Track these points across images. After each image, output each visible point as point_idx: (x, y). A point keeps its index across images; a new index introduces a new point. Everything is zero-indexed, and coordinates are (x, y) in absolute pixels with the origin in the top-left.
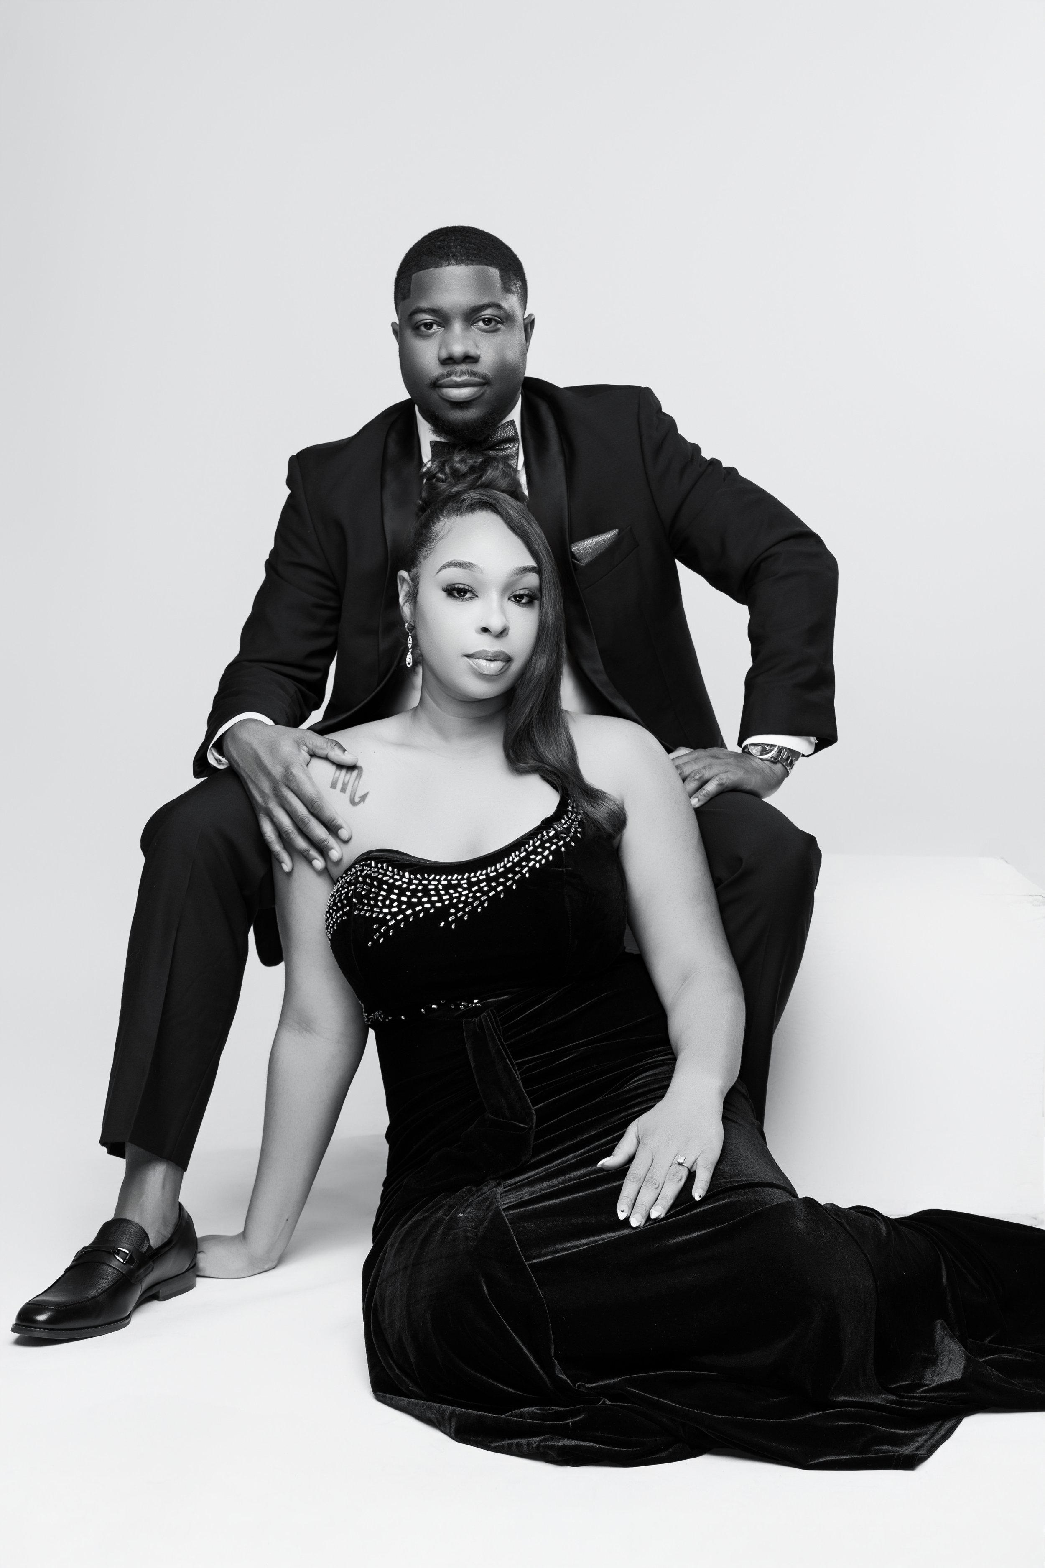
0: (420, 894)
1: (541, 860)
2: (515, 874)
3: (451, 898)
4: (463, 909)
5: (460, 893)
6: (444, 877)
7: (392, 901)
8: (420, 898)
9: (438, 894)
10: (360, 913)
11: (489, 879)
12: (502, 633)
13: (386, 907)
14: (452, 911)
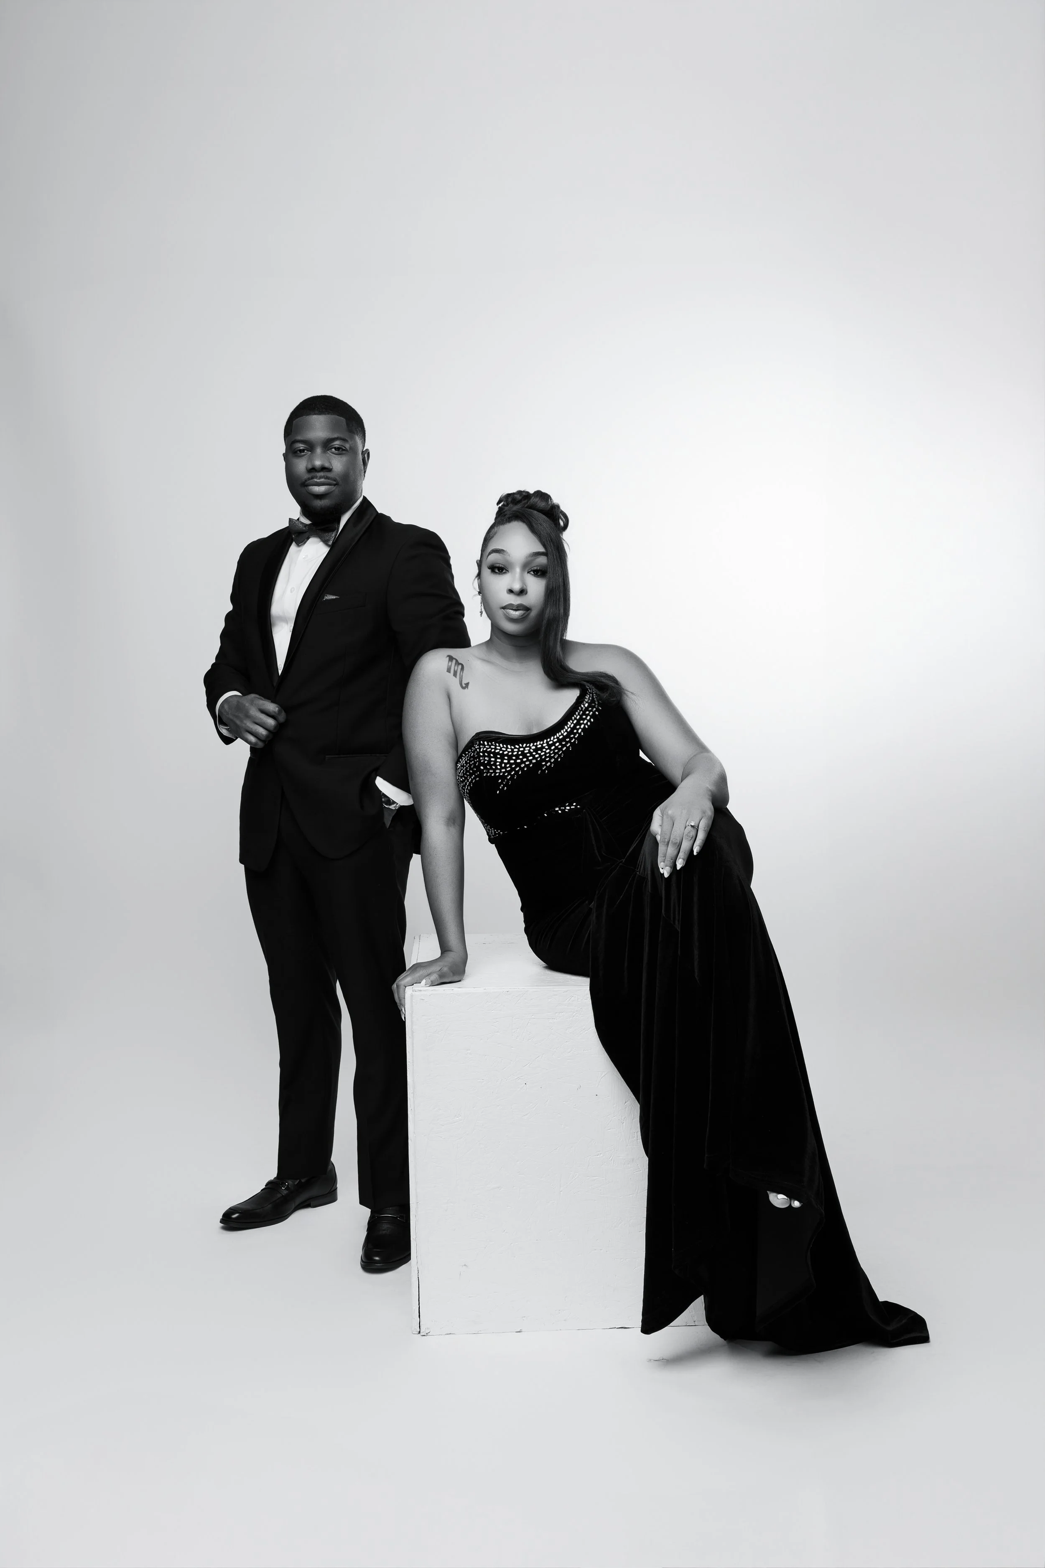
0: (521, 757)
1: (587, 723)
2: (575, 734)
3: (540, 756)
4: (549, 761)
5: (545, 752)
6: (532, 744)
7: (506, 764)
8: (521, 759)
9: (531, 755)
10: (487, 774)
11: (559, 741)
12: (522, 592)
13: (503, 768)
14: (544, 763)
